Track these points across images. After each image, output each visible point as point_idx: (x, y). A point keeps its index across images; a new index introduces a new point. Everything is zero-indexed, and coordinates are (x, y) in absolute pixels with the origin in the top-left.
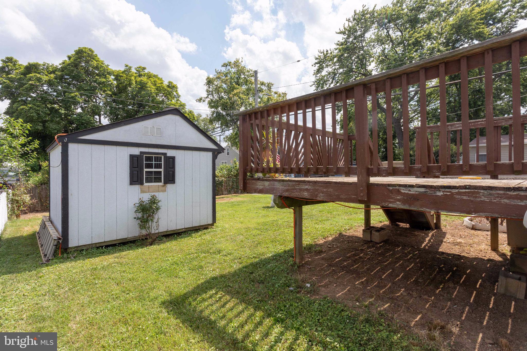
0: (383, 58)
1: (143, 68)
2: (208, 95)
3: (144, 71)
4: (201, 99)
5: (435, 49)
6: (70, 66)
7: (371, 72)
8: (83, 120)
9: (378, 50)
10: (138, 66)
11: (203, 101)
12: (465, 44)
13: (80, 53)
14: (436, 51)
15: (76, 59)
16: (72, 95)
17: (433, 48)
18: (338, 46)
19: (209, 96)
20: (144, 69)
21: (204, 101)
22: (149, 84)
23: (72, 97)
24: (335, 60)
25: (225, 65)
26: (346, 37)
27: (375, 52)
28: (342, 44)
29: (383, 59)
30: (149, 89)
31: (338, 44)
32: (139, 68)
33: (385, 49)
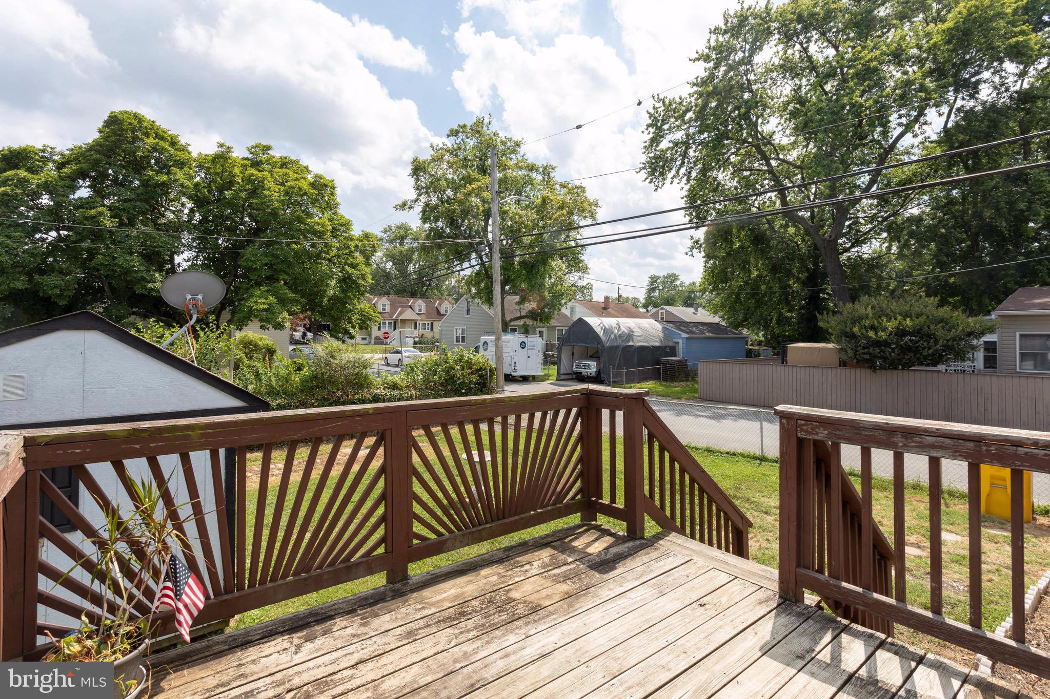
0: (798, 106)
1: (264, 146)
2: (419, 195)
3: (268, 154)
4: (404, 204)
5: (914, 84)
6: (92, 153)
7: (771, 137)
8: (116, 265)
9: (785, 89)
10: (254, 144)
11: (409, 208)
12: (982, 72)
13: (113, 122)
14: (914, 90)
15: (109, 137)
16: (93, 212)
17: (908, 83)
18: (695, 88)
19: (421, 198)
20: (268, 148)
21: (411, 208)
22: (269, 183)
23: (92, 217)
24: (690, 115)
25: (454, 133)
26: (711, 64)
27: (778, 95)
28: (704, 83)
29: (797, 109)
30: (266, 193)
31: (695, 85)
32: (256, 146)
33: (800, 87)
